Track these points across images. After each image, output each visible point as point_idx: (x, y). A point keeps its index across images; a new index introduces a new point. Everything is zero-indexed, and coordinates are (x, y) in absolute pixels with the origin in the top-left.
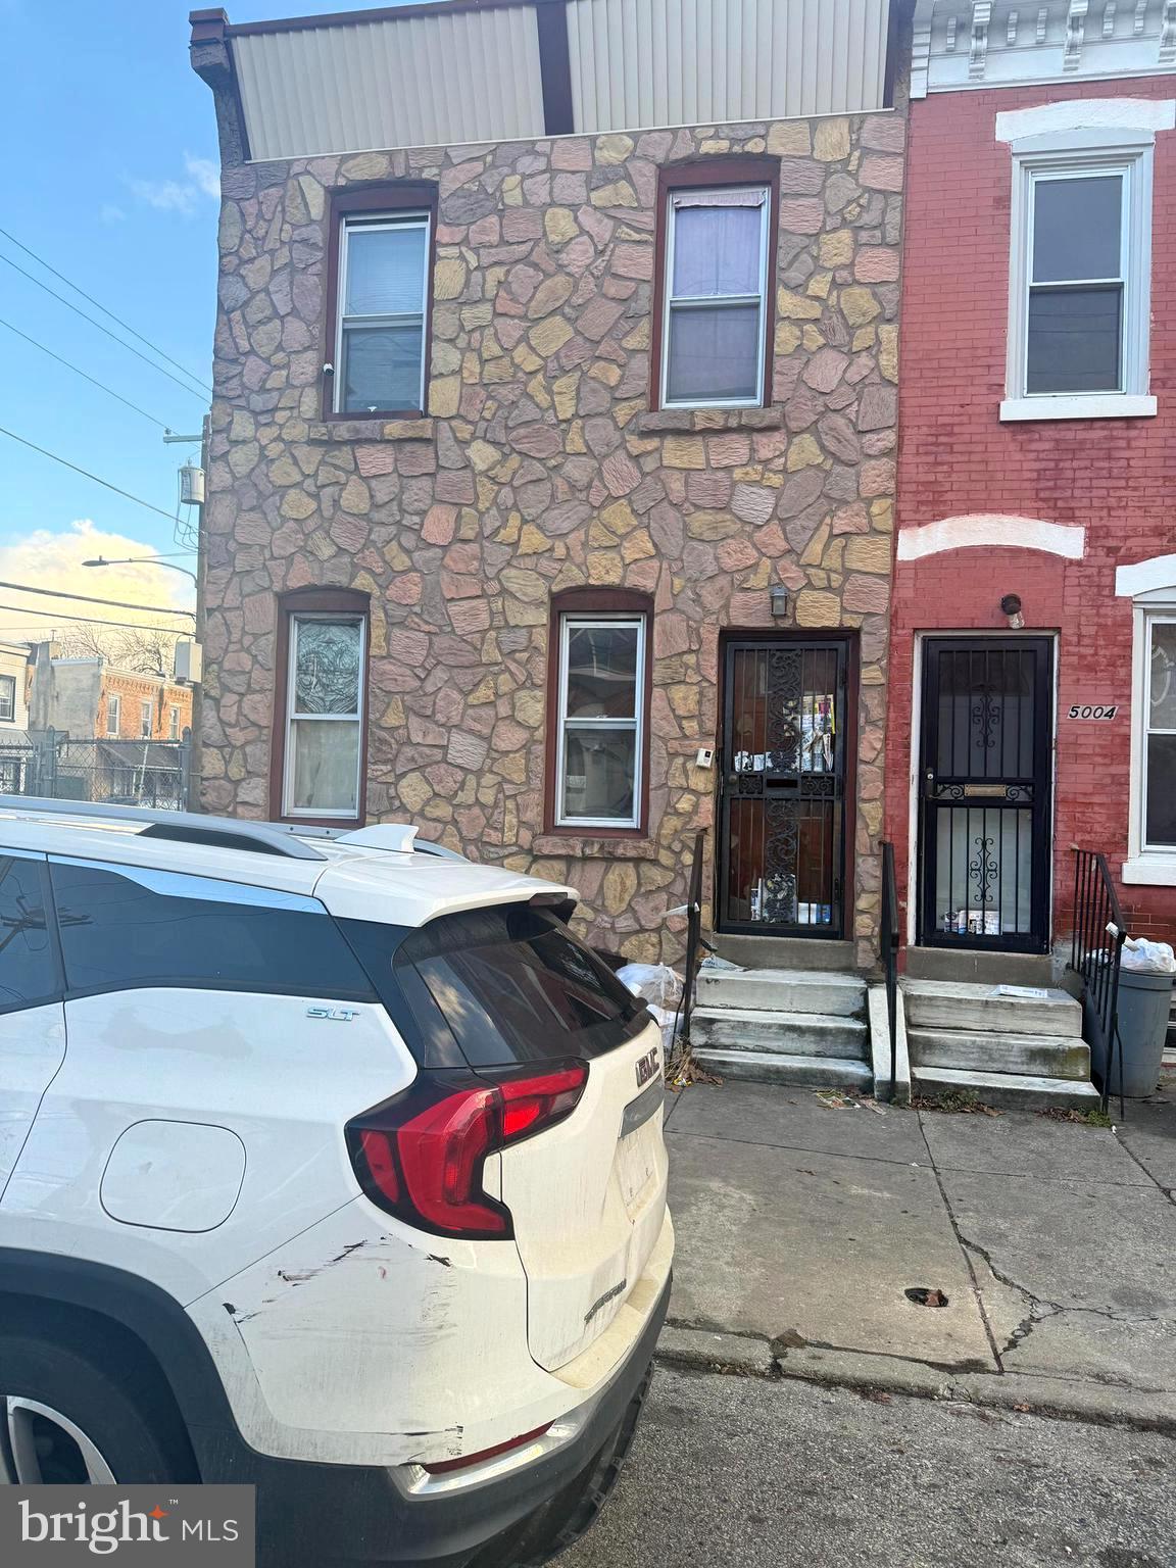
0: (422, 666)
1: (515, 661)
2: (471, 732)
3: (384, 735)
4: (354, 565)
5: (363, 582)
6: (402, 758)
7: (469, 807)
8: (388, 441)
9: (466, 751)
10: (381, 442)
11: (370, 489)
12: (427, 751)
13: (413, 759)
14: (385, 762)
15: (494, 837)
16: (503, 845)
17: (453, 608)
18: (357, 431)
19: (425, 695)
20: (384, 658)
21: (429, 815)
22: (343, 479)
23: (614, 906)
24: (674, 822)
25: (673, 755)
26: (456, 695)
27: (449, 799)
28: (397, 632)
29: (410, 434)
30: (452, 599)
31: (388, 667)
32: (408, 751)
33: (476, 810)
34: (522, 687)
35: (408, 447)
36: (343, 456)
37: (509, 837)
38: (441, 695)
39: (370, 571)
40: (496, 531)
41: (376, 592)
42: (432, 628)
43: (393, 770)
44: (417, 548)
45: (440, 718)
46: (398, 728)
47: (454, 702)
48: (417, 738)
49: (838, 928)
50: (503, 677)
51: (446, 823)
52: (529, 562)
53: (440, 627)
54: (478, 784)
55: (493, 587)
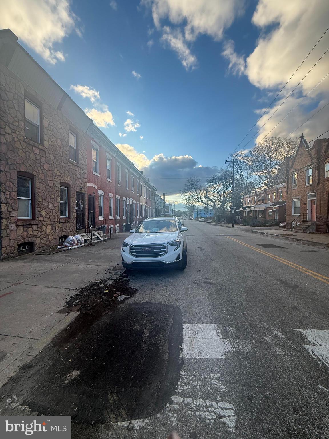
0: (44, 191)
1: (56, 192)
2: (51, 203)
3: (39, 203)
4: (33, 169)
5: (34, 173)
6: (42, 207)
7: (51, 215)
8: (39, 149)
9: (51, 206)
10: (37, 148)
11: (35, 156)
12: (45, 206)
13: (43, 207)
14: (39, 208)
15: (55, 220)
16: (56, 221)
17: (49, 182)
18: (34, 144)
19: (45, 196)
20: (38, 188)
21: (46, 217)
22: (30, 152)
23: (68, 229)
24: (73, 216)
25: (73, 207)
26: (49, 197)
27: (49, 214)
28: (40, 184)
29: (43, 149)
30: (49, 180)
31: (39, 190)
32: (43, 206)
33: (52, 216)
34: (57, 196)
35: (42, 151)
36: (31, 147)
37: (57, 220)
38: (47, 196)
39: (36, 171)
40: (54, 170)
41: (37, 176)
42: (46, 184)
43: (40, 209)
44: (43, 170)
45: (47, 200)
46: (41, 202)
47: (49, 198)
48: (44, 204)
49: (84, 228)
50: (55, 194)
51: (48, 218)
52: (58, 177)
53: (47, 184)
54: (53, 212)
55: (54, 180)
